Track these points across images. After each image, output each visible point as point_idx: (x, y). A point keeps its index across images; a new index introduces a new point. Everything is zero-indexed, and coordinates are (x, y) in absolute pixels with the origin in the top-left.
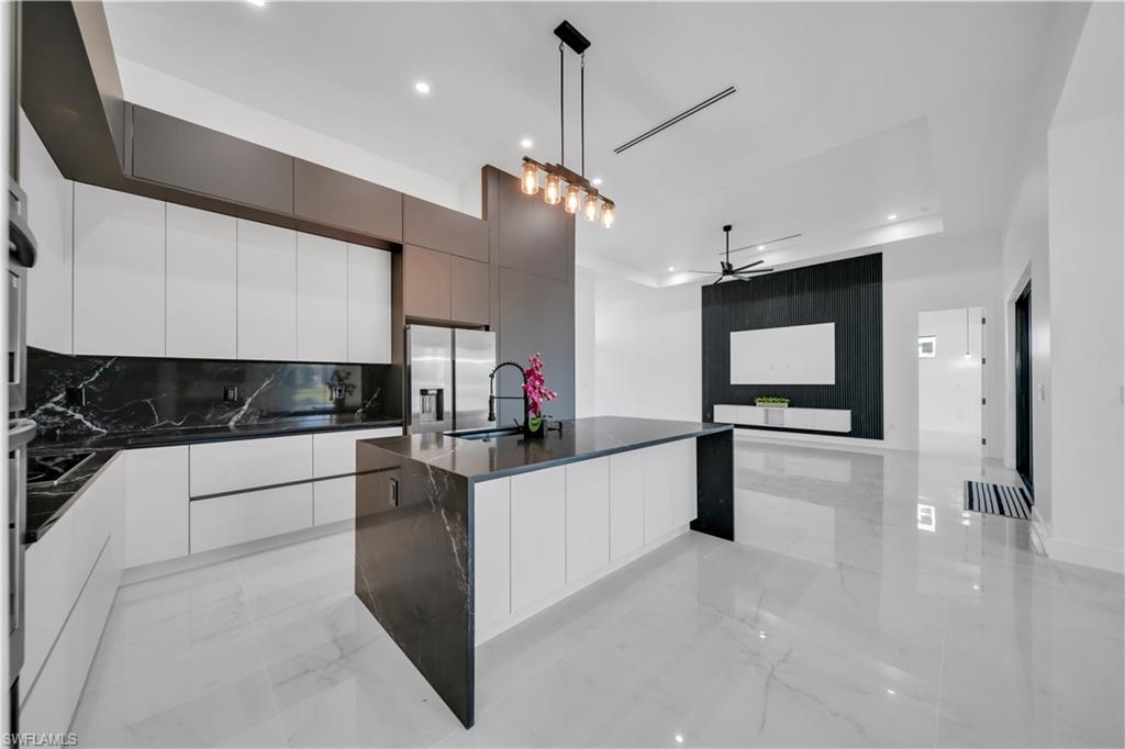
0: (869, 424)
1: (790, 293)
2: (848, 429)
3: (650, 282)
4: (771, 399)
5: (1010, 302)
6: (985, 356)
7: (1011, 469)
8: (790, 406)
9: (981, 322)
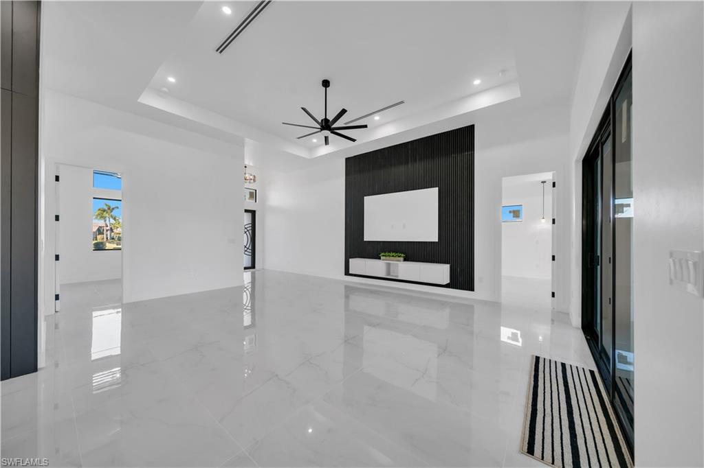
0: (463, 279)
1: (407, 163)
2: (447, 280)
3: (301, 153)
4: (391, 254)
5: (577, 161)
6: (555, 217)
7: (578, 328)
8: (405, 260)
9: (552, 186)
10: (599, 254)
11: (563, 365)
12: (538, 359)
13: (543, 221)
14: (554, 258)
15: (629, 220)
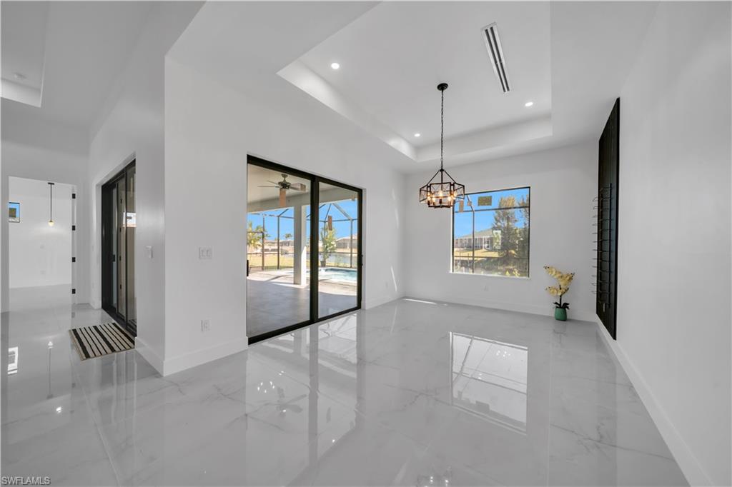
5: (97, 186)
6: (75, 224)
7: (99, 309)
9: (71, 197)
10: (115, 252)
11: (95, 327)
12: (75, 331)
13: (51, 224)
14: (74, 260)
15: (133, 229)
